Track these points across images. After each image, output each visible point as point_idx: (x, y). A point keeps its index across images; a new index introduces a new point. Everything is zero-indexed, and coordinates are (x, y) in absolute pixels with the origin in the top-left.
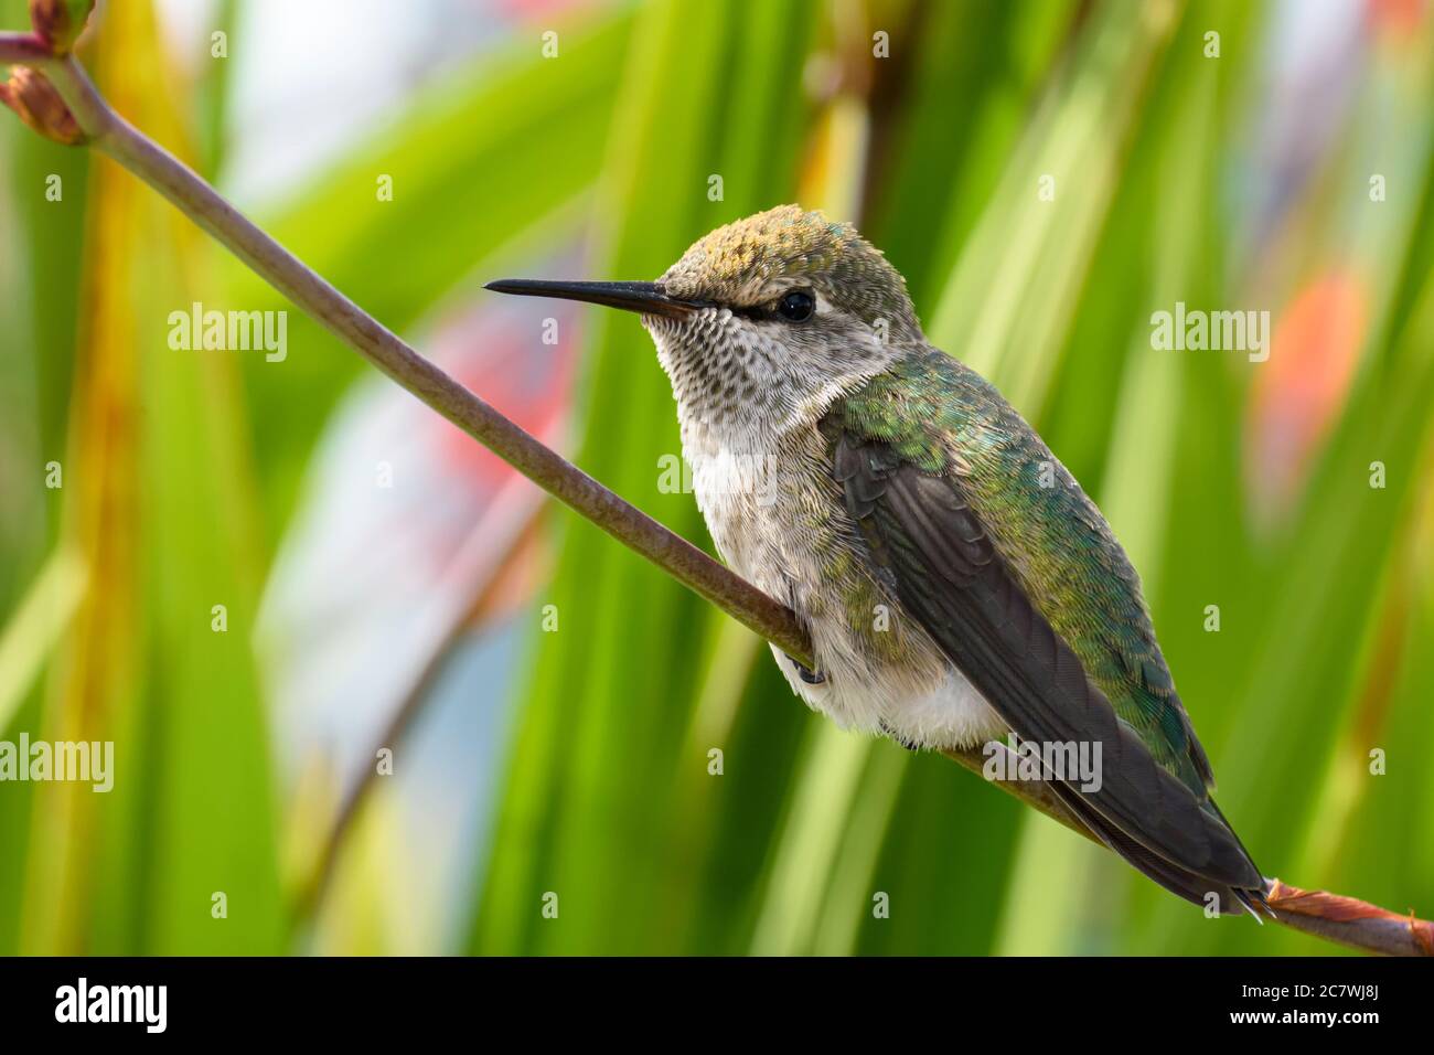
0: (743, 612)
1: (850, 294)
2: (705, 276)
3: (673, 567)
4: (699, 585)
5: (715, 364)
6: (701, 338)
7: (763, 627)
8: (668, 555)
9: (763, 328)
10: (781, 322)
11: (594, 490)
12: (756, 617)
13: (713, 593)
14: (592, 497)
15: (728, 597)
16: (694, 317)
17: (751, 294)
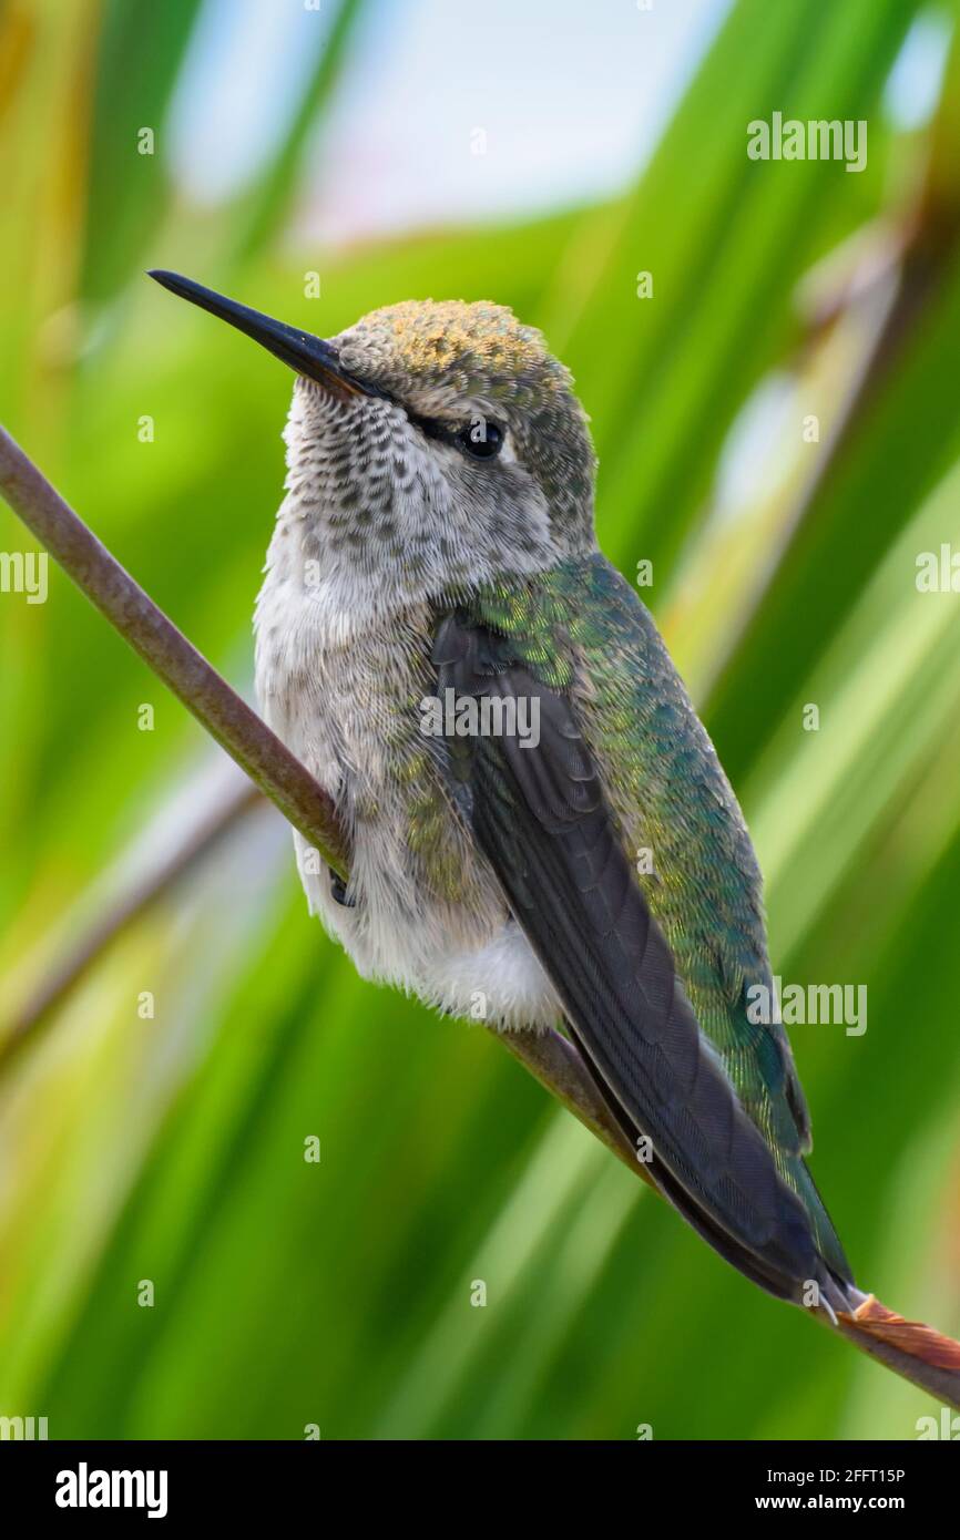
0: (275, 790)
1: (542, 450)
2: (390, 360)
3: (202, 710)
4: (230, 742)
5: (364, 469)
6: (358, 430)
7: (298, 814)
8: (199, 695)
9: (435, 452)
10: (458, 450)
11: (127, 591)
12: (292, 800)
13: (245, 756)
14: (122, 600)
15: (263, 766)
16: (361, 402)
17: (436, 404)
